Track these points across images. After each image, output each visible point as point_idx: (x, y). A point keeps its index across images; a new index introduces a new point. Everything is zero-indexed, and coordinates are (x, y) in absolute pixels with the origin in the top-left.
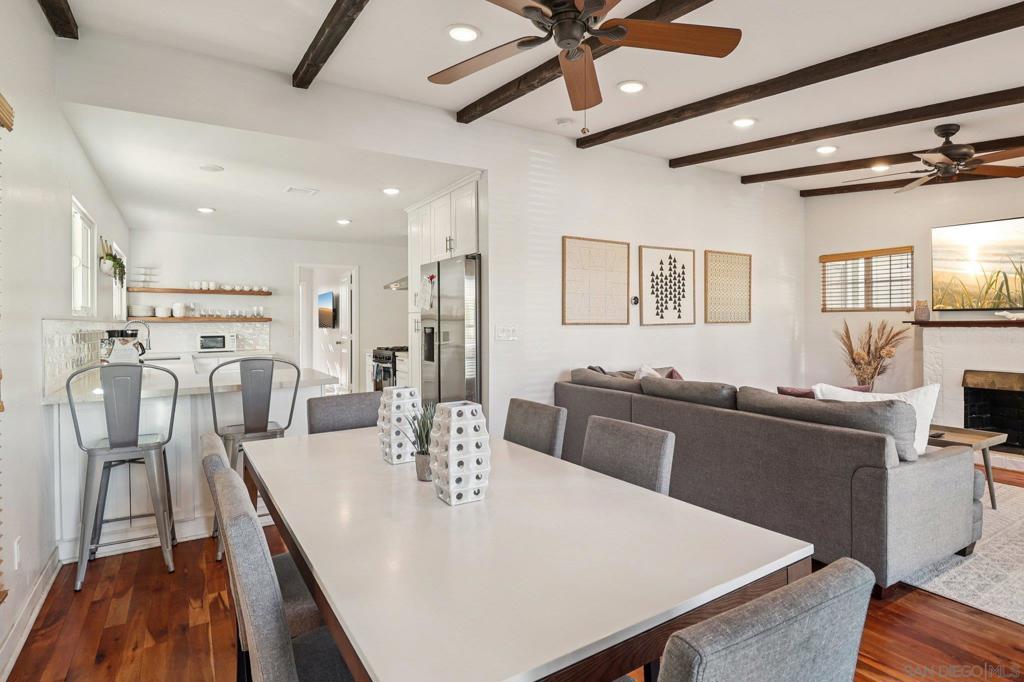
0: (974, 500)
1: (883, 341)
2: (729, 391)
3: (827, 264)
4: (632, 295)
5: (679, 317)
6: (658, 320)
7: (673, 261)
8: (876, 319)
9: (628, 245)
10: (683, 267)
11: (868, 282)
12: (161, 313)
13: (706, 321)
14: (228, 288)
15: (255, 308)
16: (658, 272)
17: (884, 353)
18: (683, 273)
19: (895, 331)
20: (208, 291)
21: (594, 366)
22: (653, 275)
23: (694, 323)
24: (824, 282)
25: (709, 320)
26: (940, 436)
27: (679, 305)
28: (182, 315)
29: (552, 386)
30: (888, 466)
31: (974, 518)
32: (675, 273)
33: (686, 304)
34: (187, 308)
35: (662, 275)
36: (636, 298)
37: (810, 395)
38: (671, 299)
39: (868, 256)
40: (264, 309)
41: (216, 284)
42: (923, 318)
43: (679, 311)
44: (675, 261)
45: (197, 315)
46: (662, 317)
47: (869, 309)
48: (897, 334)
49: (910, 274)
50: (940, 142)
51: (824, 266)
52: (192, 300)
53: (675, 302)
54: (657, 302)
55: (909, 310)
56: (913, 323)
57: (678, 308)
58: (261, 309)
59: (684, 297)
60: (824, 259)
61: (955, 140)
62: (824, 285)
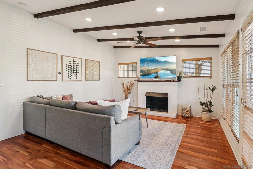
0: (139, 129)
1: (131, 85)
2: (74, 103)
3: (120, 66)
4: (58, 71)
5: (77, 78)
6: (69, 79)
7: (74, 61)
8: (129, 80)
9: (57, 54)
10: (78, 63)
11: (128, 71)
13: (86, 80)
16: (69, 64)
17: (130, 88)
18: (78, 65)
19: (133, 83)
21: (39, 95)
22: (67, 65)
23: (82, 80)
24: (119, 70)
25: (87, 79)
26: (136, 110)
27: (77, 75)
29: (22, 104)
30: (111, 127)
31: (139, 134)
32: (75, 65)
33: (79, 75)
35: (70, 65)
36: (60, 72)
37: (96, 104)
38: (73, 73)
39: (128, 64)
42: (138, 80)
43: (77, 77)
44: (75, 61)
46: (70, 78)
47: (128, 77)
48: (133, 84)
49: (136, 69)
50: (138, 35)
51: (119, 66)
53: (75, 74)
54: (69, 74)
55: (136, 78)
56: (136, 81)
57: (76, 76)
59: (78, 72)
60: (119, 64)
61: (141, 35)
62: (119, 71)
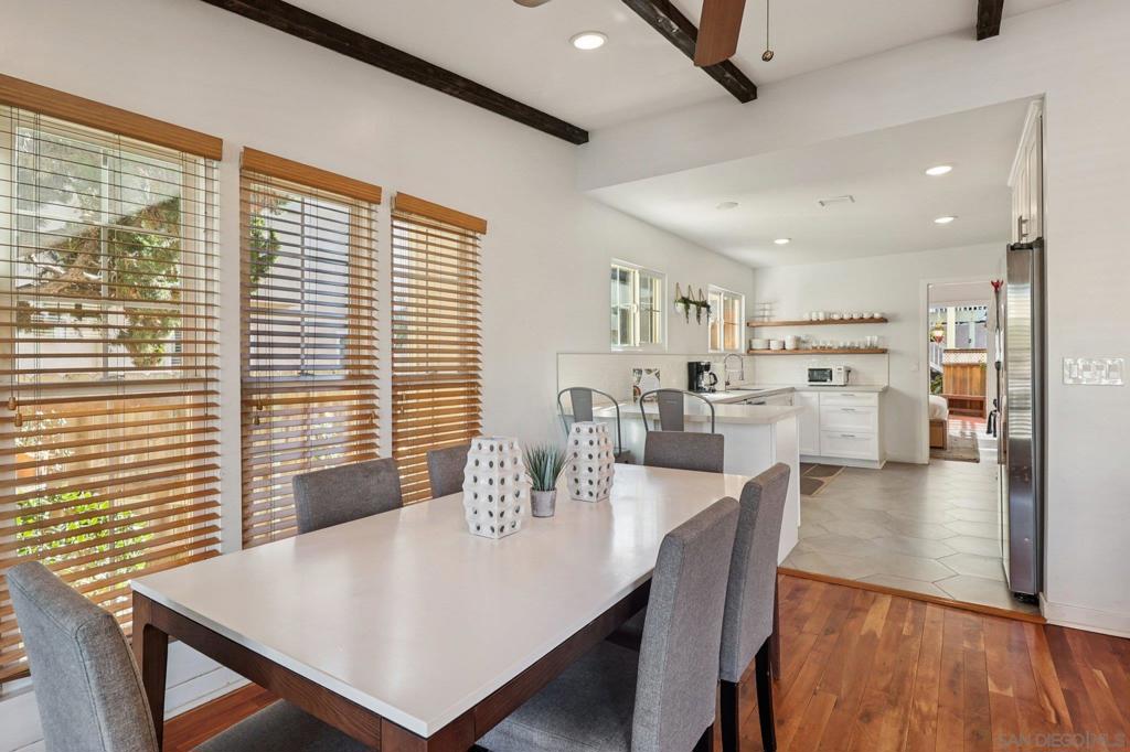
12: (774, 346)
14: (836, 317)
15: (869, 338)
20: (818, 322)
28: (792, 347)
34: (798, 340)
40: (879, 338)
41: (825, 314)
45: (810, 346)
52: (802, 332)
58: (876, 338)
